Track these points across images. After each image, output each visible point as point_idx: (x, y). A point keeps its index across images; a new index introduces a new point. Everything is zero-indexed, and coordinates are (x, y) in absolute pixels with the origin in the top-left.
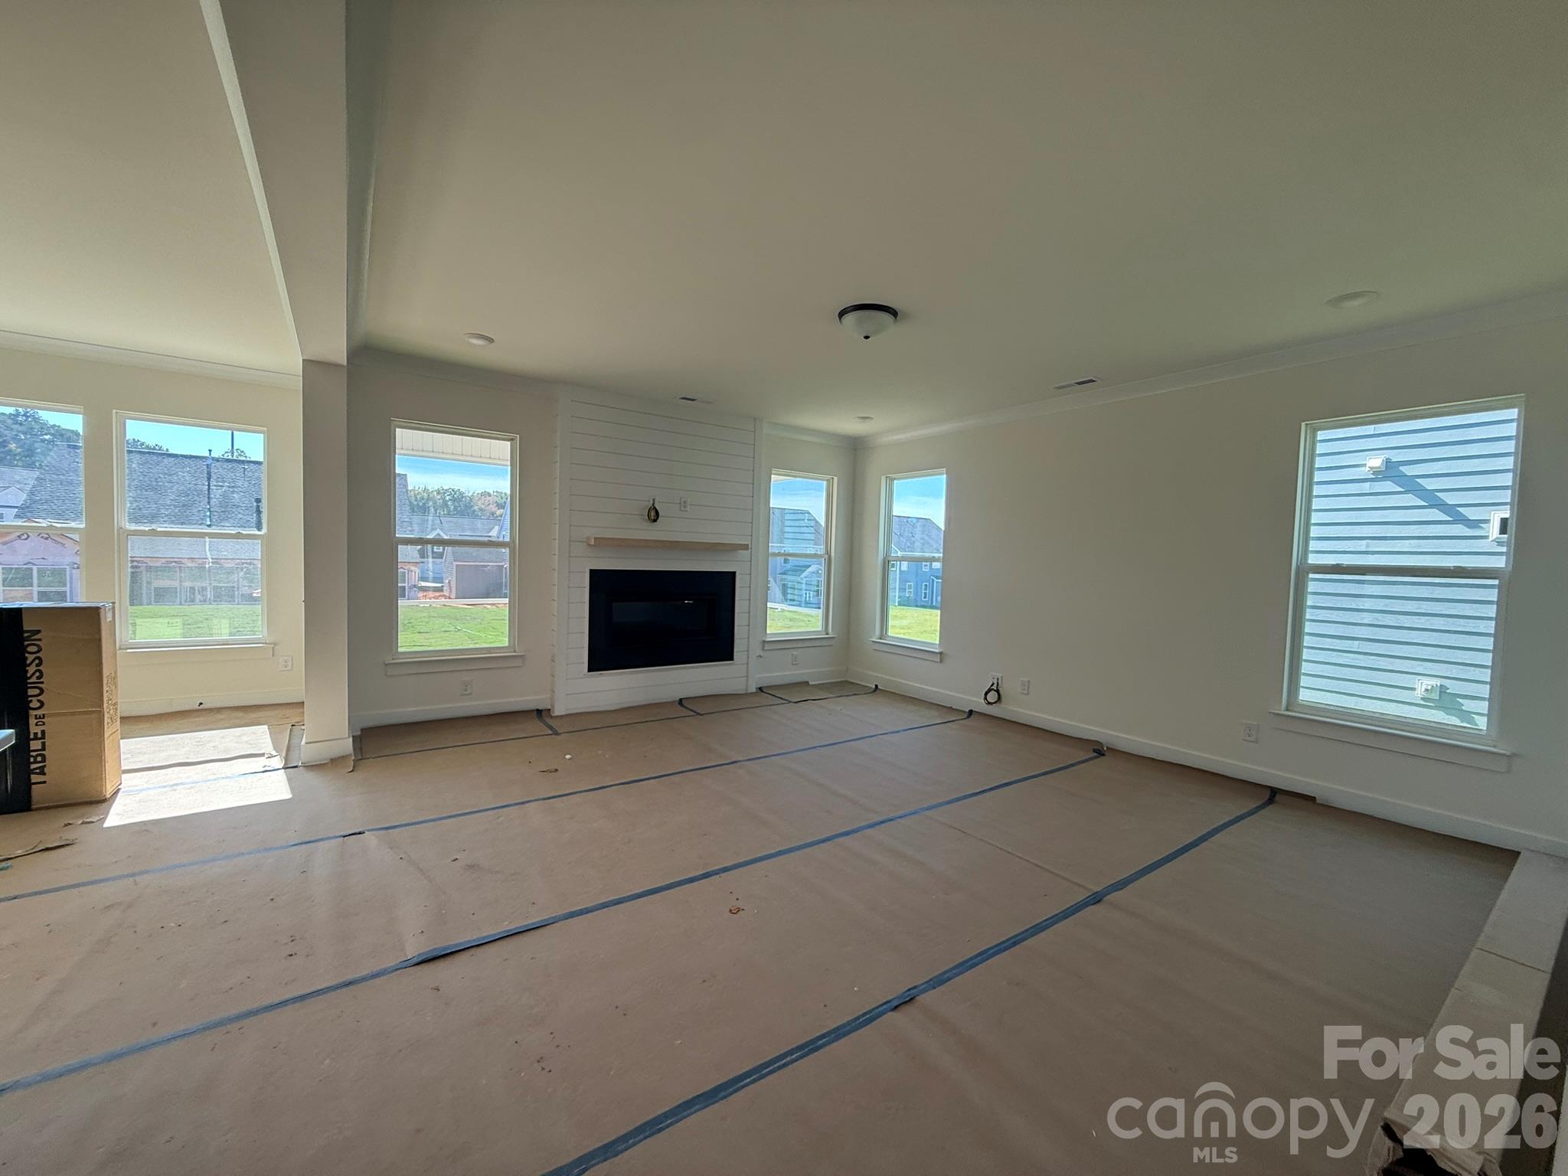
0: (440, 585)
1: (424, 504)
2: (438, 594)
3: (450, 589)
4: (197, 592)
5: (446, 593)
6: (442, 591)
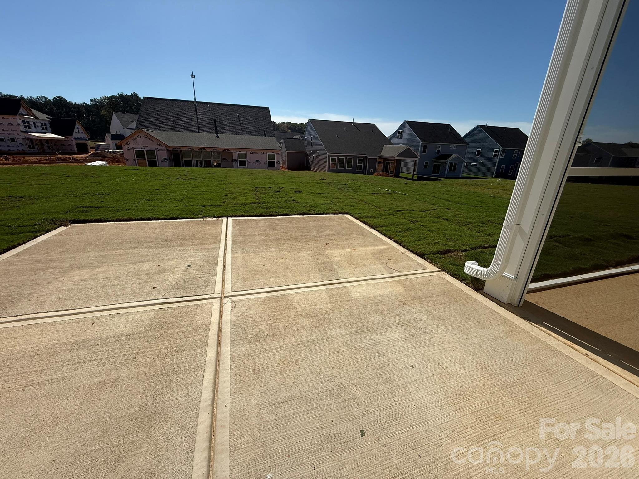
4: (198, 162)
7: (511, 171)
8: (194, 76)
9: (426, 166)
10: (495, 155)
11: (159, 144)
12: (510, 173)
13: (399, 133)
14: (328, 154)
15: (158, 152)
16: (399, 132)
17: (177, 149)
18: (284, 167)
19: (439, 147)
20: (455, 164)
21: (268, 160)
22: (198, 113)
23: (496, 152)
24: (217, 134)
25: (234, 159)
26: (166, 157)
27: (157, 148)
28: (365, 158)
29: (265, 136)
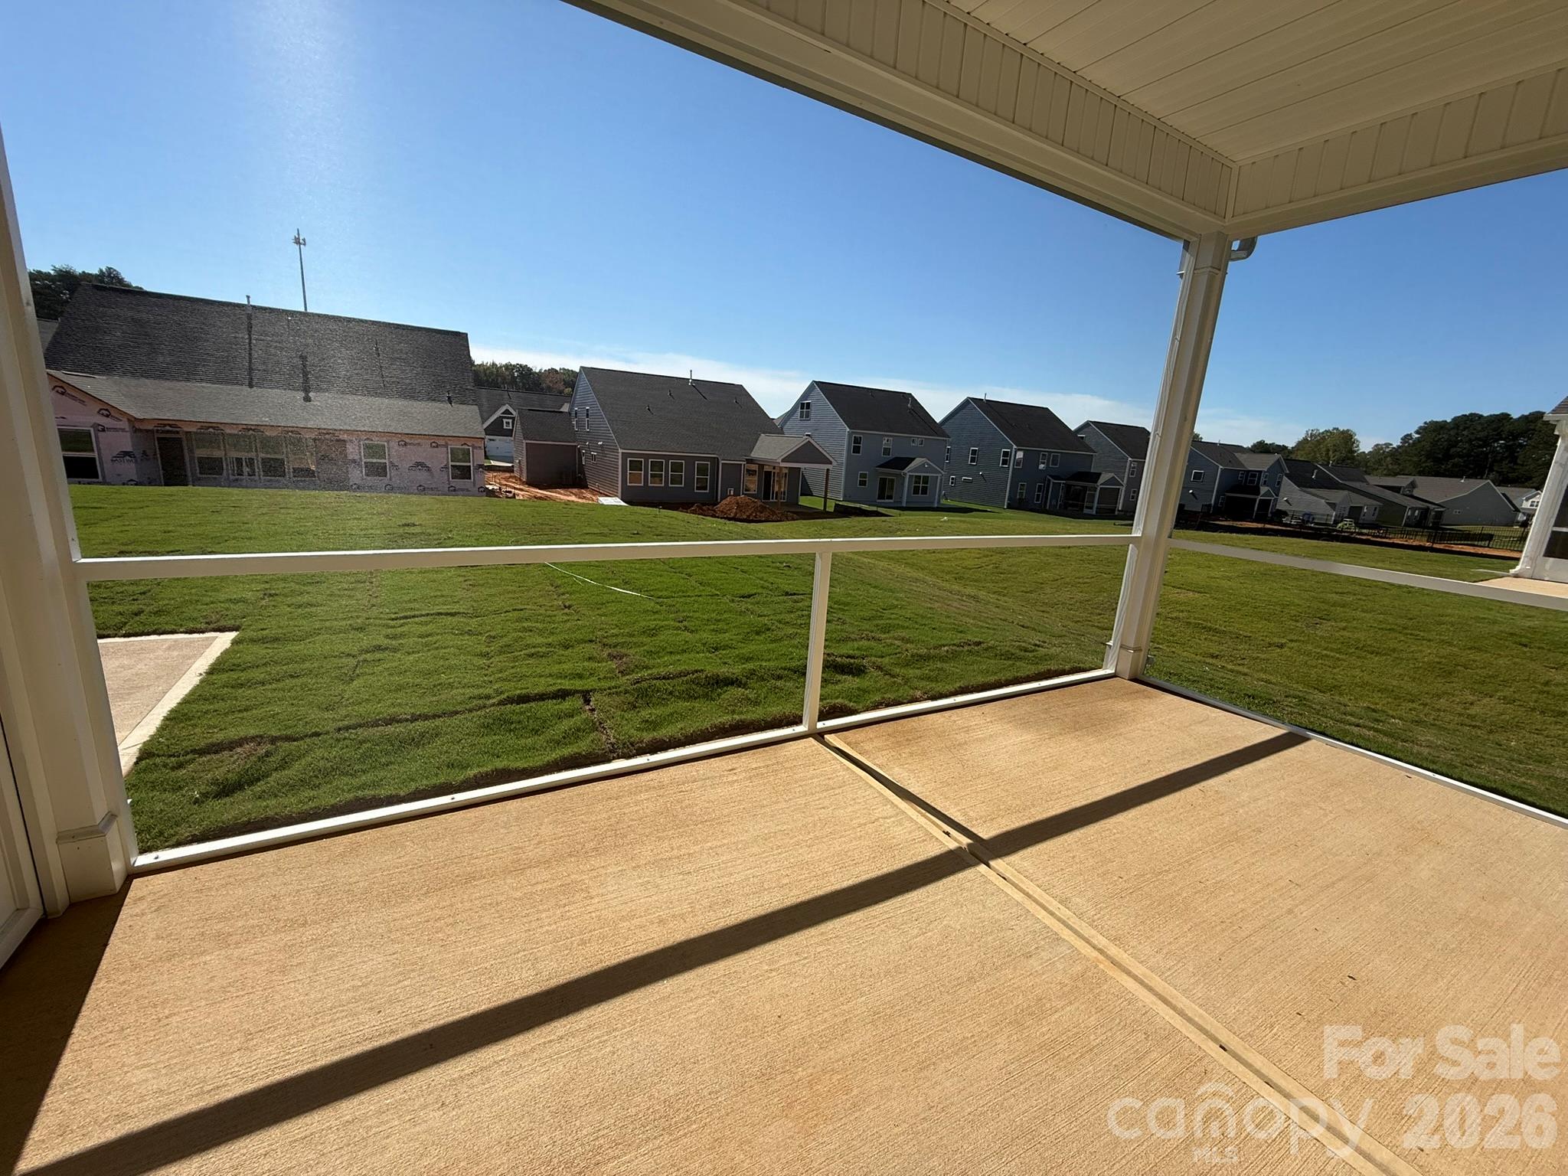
0: (510, 465)
1: (493, 380)
2: (508, 475)
3: (521, 471)
4: (244, 464)
5: (516, 474)
6: (513, 472)
7: (1038, 496)
8: (304, 240)
9: (863, 483)
10: (1005, 462)
11: (105, 412)
12: (1038, 500)
13: (802, 408)
14: (620, 451)
15: (100, 434)
16: (803, 406)
17: (168, 428)
18: (520, 480)
19: (888, 442)
20: (926, 479)
21: (451, 463)
22: (253, 337)
23: (1006, 454)
24: (306, 390)
25: (350, 457)
26: (129, 449)
27: (98, 422)
28: (715, 461)
29: (450, 400)
